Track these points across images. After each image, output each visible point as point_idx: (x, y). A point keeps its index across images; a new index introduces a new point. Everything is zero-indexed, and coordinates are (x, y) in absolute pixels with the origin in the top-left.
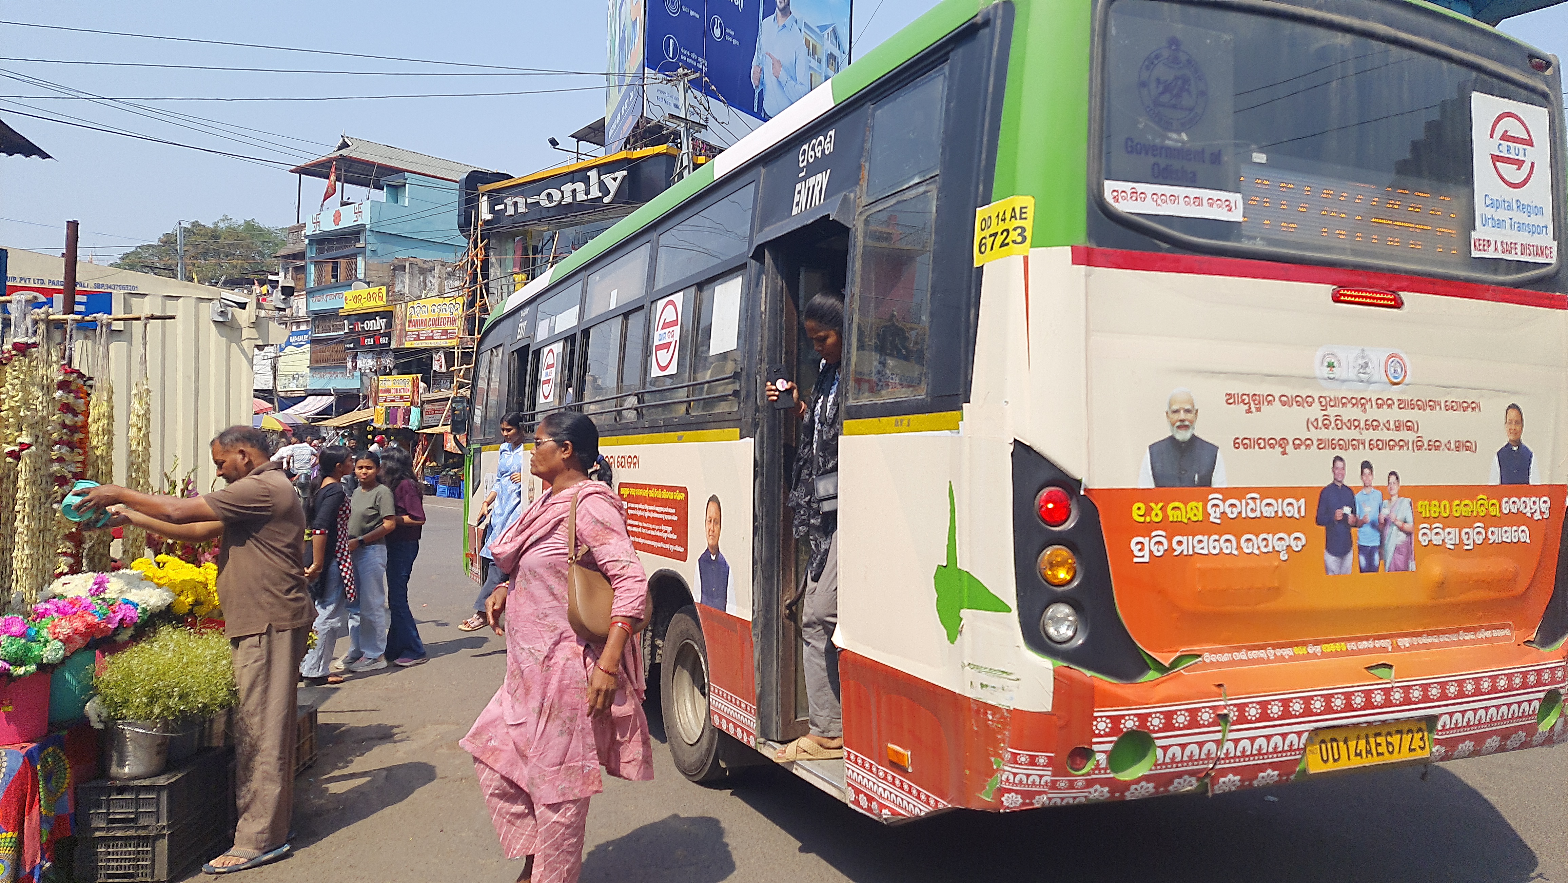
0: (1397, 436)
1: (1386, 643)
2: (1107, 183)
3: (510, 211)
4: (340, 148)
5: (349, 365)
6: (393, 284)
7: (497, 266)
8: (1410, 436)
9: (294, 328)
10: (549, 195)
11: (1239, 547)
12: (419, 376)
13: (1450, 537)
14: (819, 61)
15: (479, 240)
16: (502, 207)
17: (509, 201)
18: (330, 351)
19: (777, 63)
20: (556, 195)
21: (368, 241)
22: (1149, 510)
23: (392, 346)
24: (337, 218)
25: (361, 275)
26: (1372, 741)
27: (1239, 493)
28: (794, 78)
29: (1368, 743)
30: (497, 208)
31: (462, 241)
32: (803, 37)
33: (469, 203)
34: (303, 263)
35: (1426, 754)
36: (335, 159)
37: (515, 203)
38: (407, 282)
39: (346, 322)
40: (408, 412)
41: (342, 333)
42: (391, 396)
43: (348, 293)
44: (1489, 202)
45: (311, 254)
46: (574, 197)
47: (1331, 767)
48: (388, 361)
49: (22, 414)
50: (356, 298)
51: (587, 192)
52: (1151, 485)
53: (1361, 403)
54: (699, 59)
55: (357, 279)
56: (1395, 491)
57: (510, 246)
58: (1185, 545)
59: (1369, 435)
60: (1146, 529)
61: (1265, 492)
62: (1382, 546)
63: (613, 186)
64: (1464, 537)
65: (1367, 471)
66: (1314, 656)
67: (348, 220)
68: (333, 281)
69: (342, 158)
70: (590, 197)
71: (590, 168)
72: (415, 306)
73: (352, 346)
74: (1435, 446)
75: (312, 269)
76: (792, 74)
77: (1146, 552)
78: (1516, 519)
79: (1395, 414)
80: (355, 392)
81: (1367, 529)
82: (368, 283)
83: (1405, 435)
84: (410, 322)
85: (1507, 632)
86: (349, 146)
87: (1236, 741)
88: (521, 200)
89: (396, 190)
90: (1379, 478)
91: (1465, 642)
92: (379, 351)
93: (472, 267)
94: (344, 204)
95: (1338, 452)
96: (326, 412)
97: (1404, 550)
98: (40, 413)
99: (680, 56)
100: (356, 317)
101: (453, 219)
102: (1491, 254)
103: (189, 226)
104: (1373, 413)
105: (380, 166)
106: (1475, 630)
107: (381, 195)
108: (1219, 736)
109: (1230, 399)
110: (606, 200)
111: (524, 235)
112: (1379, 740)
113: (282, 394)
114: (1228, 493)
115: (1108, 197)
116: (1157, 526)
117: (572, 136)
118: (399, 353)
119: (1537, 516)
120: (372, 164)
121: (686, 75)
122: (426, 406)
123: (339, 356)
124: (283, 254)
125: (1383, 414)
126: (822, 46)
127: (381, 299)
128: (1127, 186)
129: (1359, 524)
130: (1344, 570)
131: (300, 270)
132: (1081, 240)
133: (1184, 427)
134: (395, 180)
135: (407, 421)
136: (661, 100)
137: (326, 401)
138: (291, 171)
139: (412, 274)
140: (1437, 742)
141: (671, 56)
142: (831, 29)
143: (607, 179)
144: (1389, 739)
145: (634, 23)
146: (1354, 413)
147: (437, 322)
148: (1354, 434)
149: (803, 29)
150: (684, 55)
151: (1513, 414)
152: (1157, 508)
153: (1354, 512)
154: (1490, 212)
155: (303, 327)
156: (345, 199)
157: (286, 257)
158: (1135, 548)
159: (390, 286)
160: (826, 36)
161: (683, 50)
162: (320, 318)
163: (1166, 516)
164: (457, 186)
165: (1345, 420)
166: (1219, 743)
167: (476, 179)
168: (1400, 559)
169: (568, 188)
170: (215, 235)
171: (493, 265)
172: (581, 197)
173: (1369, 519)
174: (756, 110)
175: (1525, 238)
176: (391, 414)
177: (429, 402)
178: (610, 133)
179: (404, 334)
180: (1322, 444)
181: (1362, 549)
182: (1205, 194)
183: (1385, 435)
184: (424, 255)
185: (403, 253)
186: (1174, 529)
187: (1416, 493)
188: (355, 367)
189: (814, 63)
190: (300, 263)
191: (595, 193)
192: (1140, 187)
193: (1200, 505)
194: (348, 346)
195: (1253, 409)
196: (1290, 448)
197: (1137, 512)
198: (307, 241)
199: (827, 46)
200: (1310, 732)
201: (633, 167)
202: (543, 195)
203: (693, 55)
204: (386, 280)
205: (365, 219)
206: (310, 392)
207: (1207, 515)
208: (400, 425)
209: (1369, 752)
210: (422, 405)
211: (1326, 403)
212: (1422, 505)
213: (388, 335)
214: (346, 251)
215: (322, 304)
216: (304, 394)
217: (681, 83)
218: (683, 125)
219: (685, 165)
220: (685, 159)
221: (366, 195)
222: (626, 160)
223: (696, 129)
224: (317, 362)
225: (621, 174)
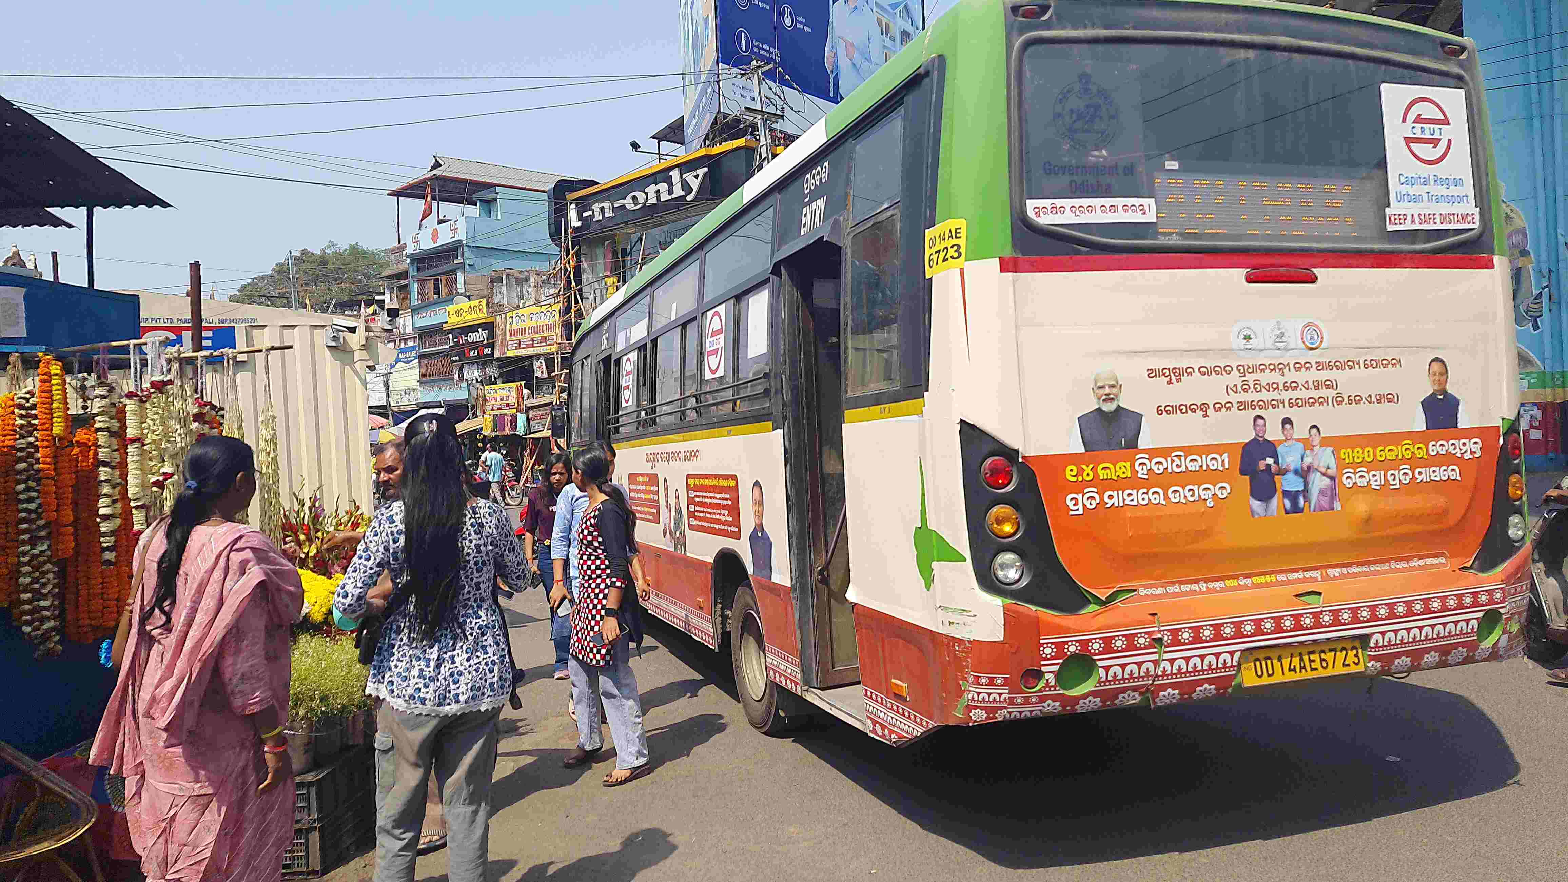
0: (1315, 394)
1: (1316, 574)
2: (1028, 202)
3: (598, 216)
4: (433, 168)
5: (456, 377)
6: (492, 296)
7: (589, 271)
8: (1330, 393)
9: (403, 345)
10: (634, 198)
11: (1166, 497)
12: (523, 383)
13: (1376, 479)
14: (893, 39)
15: (570, 248)
16: (590, 213)
17: (596, 207)
18: (438, 364)
19: (850, 46)
20: (641, 197)
21: (467, 257)
22: (1080, 472)
23: (496, 356)
24: (435, 236)
25: (461, 290)
26: (1306, 658)
27: (1165, 452)
28: (868, 59)
29: (1301, 660)
30: (585, 214)
31: (554, 249)
32: (874, 17)
33: (559, 212)
34: (406, 282)
35: (1360, 668)
36: (430, 179)
37: (602, 209)
38: (505, 293)
39: (450, 335)
40: (514, 419)
41: (447, 346)
42: (497, 404)
43: (451, 308)
44: (1403, 180)
45: (413, 272)
46: (658, 198)
47: (1266, 681)
48: (493, 371)
49: (163, 446)
50: (459, 312)
51: (671, 192)
52: (1082, 450)
53: (1279, 368)
54: (773, 50)
56: (1316, 441)
57: (600, 251)
58: (1115, 498)
59: (1286, 395)
60: (1080, 487)
61: (1188, 450)
62: (1306, 491)
63: (695, 184)
64: (1390, 479)
65: (1288, 426)
66: (1246, 587)
67: (445, 237)
68: (435, 297)
69: (436, 178)
70: (673, 196)
71: (672, 168)
72: (514, 316)
73: (457, 358)
74: (1356, 400)
75: (415, 287)
76: (867, 56)
77: (1080, 506)
78: (1448, 459)
79: (1313, 375)
80: (464, 402)
81: (1290, 476)
82: (469, 297)
83: (1324, 392)
84: (510, 331)
85: (1442, 560)
86: (441, 165)
87: (1172, 661)
88: (607, 206)
89: (488, 204)
90: (1301, 431)
91: (1398, 570)
92: (483, 361)
93: (565, 274)
94: (440, 222)
95: (1258, 412)
97: (1329, 493)
98: (179, 445)
99: (752, 49)
100: (459, 330)
101: (543, 229)
102: (1408, 226)
103: (299, 255)
104: (1291, 376)
105: (473, 183)
106: (1407, 559)
107: (474, 211)
108: (1156, 657)
109: (1152, 373)
110: (689, 198)
111: (613, 238)
112: (1312, 657)
113: (396, 409)
114: (1153, 453)
115: (1031, 214)
116: (1090, 483)
117: (653, 137)
118: (503, 362)
119: (1467, 456)
120: (464, 181)
121: (756, 67)
122: (531, 412)
123: (446, 369)
124: (387, 274)
125: (1301, 377)
126: (895, 23)
127: (481, 311)
128: (1047, 203)
129: (1282, 472)
130: (1269, 513)
131: (404, 288)
132: (1008, 252)
133: (1109, 399)
134: (487, 195)
135: (514, 427)
136: (737, 94)
138: (389, 194)
139: (509, 285)
140: (1372, 658)
141: (744, 49)
142: (903, 5)
143: (689, 177)
144: (1323, 656)
145: (706, 20)
146: (1275, 377)
147: (536, 330)
148: (1274, 395)
149: (875, 9)
150: (756, 47)
151: (1436, 367)
152: (1088, 469)
153: (1277, 462)
154: (1405, 189)
155: (411, 344)
156: (441, 217)
157: (389, 277)
158: (1071, 504)
159: (489, 298)
160: (898, 13)
161: (755, 43)
162: (426, 334)
163: (1096, 475)
164: (546, 196)
165: (1263, 384)
166: (1156, 663)
167: (563, 187)
168: (1324, 502)
169: (651, 189)
170: (323, 261)
171: (585, 271)
172: (665, 197)
173: (1292, 468)
175: (1445, 208)
176: (498, 421)
177: (533, 408)
178: (689, 130)
179: (505, 344)
180: (1243, 406)
181: (1286, 494)
182: (1120, 202)
183: (1302, 394)
184: (519, 266)
185: (498, 265)
186: (1104, 485)
187: (1337, 443)
188: (461, 379)
189: (888, 43)
190: (403, 282)
191: (678, 192)
192: (1059, 202)
193: (1128, 464)
194: (454, 359)
195: (1174, 380)
196: (1210, 411)
197: (1070, 473)
198: (408, 261)
199: (900, 24)
200: (1243, 651)
201: (713, 162)
202: (629, 199)
203: (766, 47)
204: (485, 293)
205: (462, 236)
206: (421, 406)
207: (1134, 472)
208: (507, 431)
209: (1303, 668)
210: (527, 411)
211: (1244, 370)
212: (1344, 453)
213: (491, 346)
214: (446, 268)
215: (427, 320)
216: (416, 408)
217: (756, 76)
218: (759, 117)
219: (764, 155)
220: (764, 149)
221: (461, 211)
222: (707, 157)
223: (773, 119)
224: (425, 376)
225: (701, 172)
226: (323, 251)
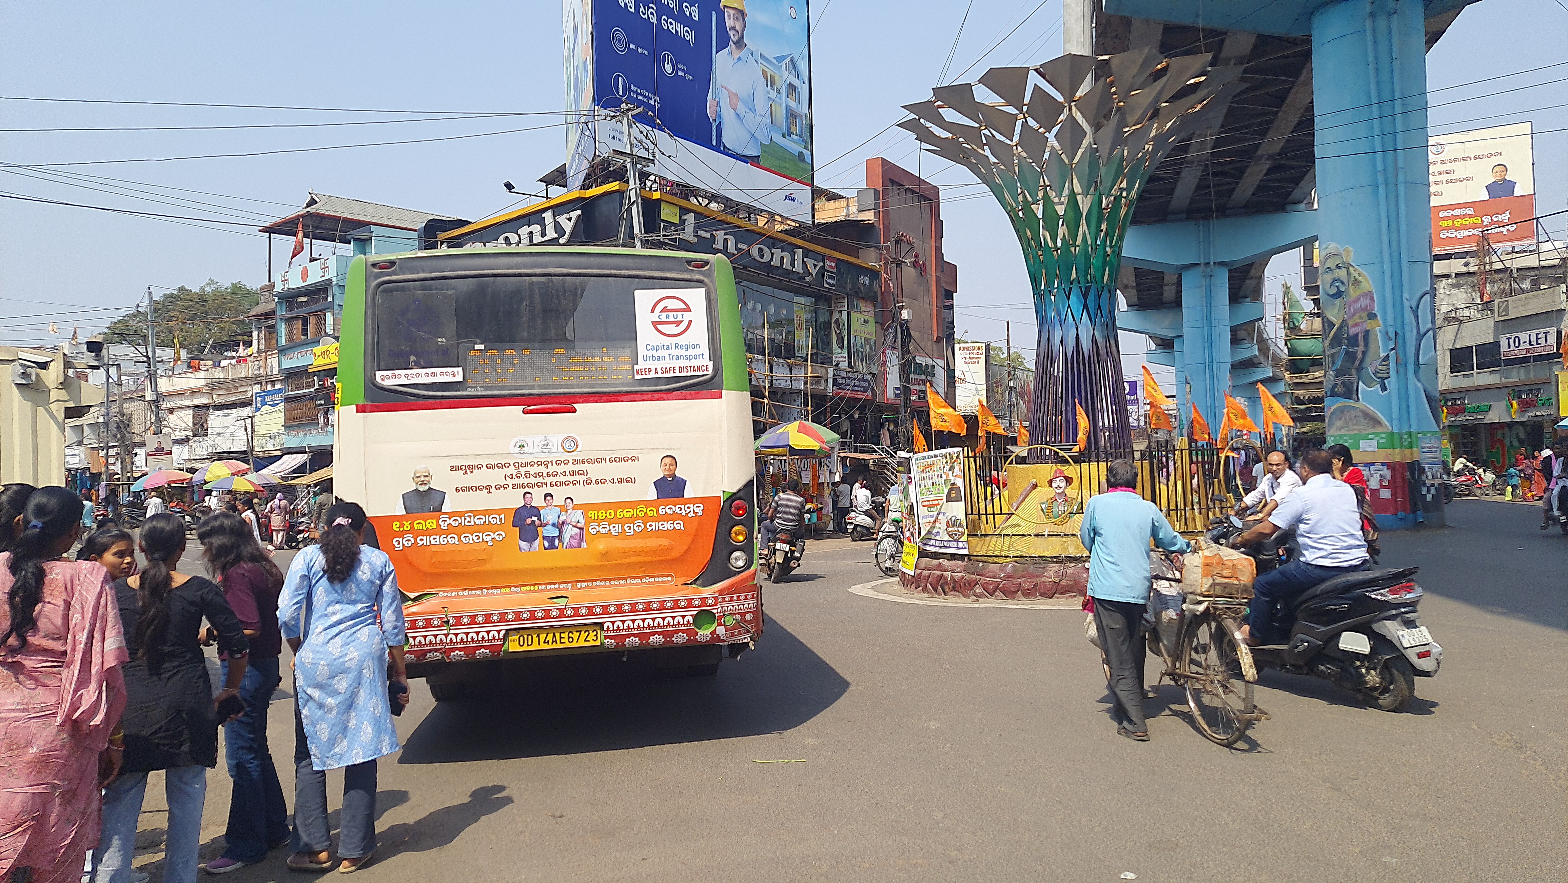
4: (308, 205)
5: (321, 420)
9: (269, 388)
10: (507, 239)
14: (779, 92)
18: (304, 408)
19: (734, 97)
20: (513, 238)
21: (337, 297)
24: (305, 274)
25: (330, 331)
28: (753, 111)
32: (759, 69)
34: (274, 322)
36: (302, 216)
39: (315, 378)
41: (313, 390)
43: (317, 350)
45: (281, 312)
50: (324, 354)
51: (543, 234)
54: (651, 95)
55: (326, 335)
63: (568, 227)
67: (315, 276)
68: (303, 337)
69: (309, 215)
70: (546, 238)
71: (545, 210)
73: (322, 402)
75: (282, 327)
76: (751, 106)
80: (329, 448)
82: (336, 338)
86: (316, 202)
89: (363, 244)
94: (312, 260)
96: (300, 470)
99: (630, 94)
100: (325, 373)
103: (176, 292)
105: (345, 220)
107: (348, 249)
110: (562, 241)
113: (260, 455)
117: (541, 181)
120: (337, 219)
121: (629, 110)
123: (312, 413)
124: (254, 313)
126: (781, 76)
131: (272, 329)
133: (423, 484)
134: (363, 234)
136: (613, 138)
137: (301, 458)
138: (260, 231)
141: (621, 93)
142: (789, 59)
143: (562, 220)
145: (585, 62)
149: (760, 61)
150: (634, 92)
151: (668, 460)
153: (539, 519)
155: (277, 386)
156: (313, 255)
157: (258, 316)
160: (784, 66)
161: (633, 88)
162: (293, 376)
164: (415, 235)
165: (532, 473)
167: (434, 227)
169: (524, 231)
170: (202, 298)
174: (714, 143)
178: (571, 172)
189: (773, 94)
190: (270, 322)
191: (551, 234)
194: (319, 402)
198: (276, 299)
199: (785, 76)
201: (587, 206)
202: (501, 239)
203: (644, 92)
205: (332, 274)
206: (285, 451)
214: (314, 307)
215: (293, 361)
216: (279, 453)
217: (625, 119)
218: (628, 160)
219: (633, 199)
220: (633, 193)
221: (332, 250)
222: (580, 199)
223: (643, 163)
224: (290, 419)
225: (575, 214)
226: (203, 288)
